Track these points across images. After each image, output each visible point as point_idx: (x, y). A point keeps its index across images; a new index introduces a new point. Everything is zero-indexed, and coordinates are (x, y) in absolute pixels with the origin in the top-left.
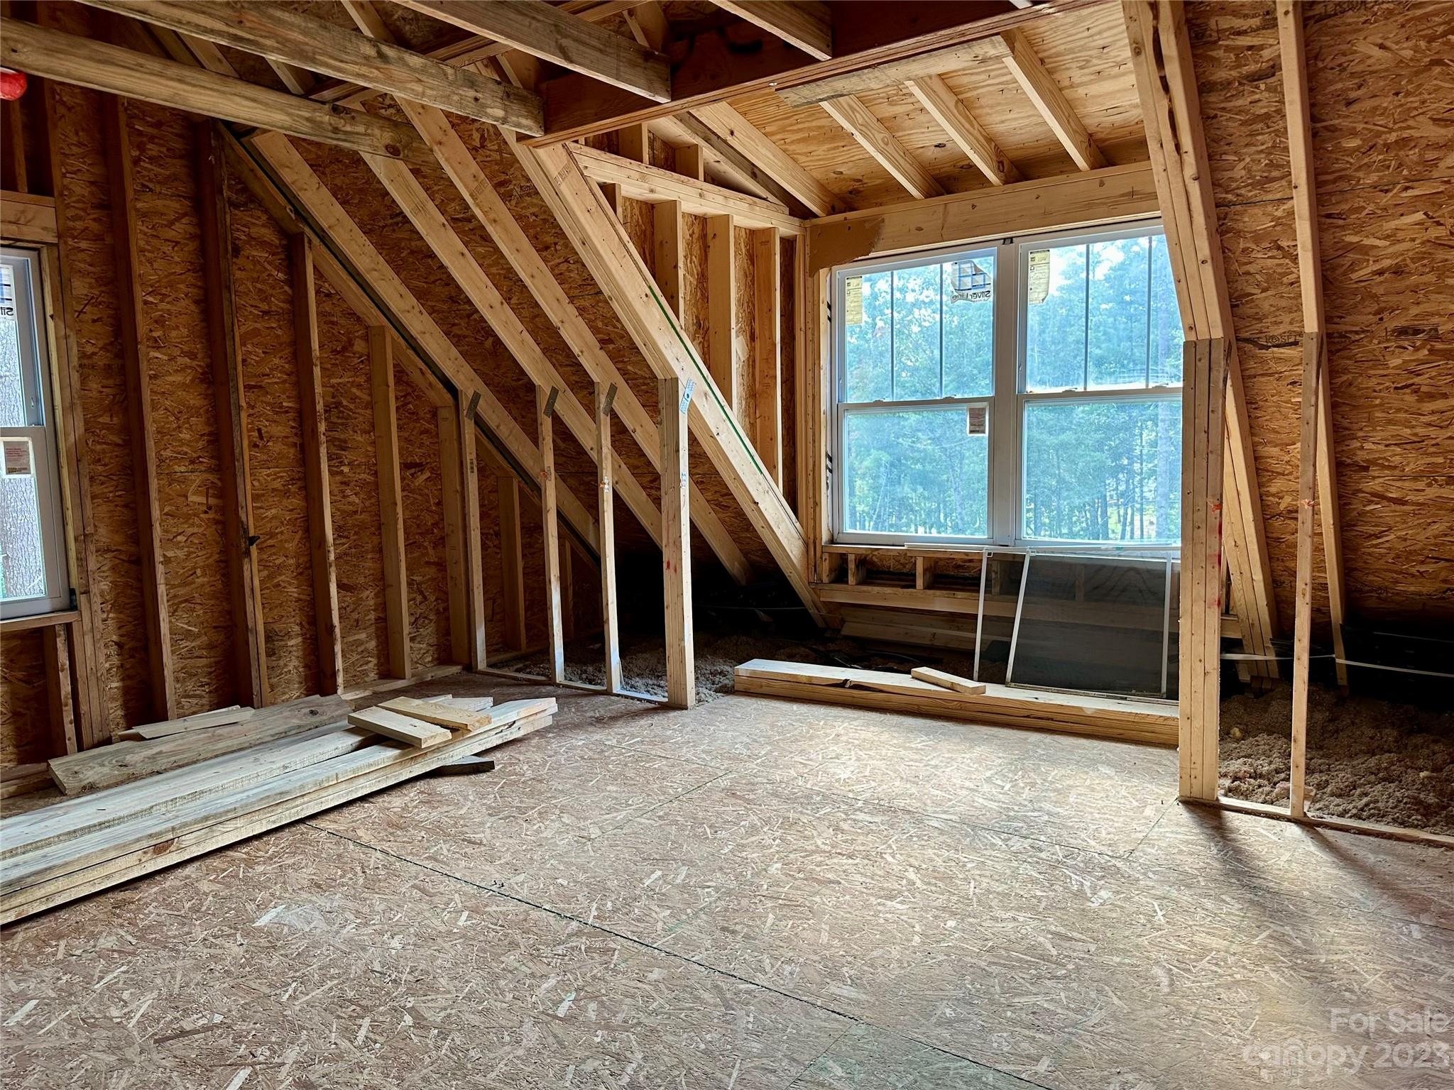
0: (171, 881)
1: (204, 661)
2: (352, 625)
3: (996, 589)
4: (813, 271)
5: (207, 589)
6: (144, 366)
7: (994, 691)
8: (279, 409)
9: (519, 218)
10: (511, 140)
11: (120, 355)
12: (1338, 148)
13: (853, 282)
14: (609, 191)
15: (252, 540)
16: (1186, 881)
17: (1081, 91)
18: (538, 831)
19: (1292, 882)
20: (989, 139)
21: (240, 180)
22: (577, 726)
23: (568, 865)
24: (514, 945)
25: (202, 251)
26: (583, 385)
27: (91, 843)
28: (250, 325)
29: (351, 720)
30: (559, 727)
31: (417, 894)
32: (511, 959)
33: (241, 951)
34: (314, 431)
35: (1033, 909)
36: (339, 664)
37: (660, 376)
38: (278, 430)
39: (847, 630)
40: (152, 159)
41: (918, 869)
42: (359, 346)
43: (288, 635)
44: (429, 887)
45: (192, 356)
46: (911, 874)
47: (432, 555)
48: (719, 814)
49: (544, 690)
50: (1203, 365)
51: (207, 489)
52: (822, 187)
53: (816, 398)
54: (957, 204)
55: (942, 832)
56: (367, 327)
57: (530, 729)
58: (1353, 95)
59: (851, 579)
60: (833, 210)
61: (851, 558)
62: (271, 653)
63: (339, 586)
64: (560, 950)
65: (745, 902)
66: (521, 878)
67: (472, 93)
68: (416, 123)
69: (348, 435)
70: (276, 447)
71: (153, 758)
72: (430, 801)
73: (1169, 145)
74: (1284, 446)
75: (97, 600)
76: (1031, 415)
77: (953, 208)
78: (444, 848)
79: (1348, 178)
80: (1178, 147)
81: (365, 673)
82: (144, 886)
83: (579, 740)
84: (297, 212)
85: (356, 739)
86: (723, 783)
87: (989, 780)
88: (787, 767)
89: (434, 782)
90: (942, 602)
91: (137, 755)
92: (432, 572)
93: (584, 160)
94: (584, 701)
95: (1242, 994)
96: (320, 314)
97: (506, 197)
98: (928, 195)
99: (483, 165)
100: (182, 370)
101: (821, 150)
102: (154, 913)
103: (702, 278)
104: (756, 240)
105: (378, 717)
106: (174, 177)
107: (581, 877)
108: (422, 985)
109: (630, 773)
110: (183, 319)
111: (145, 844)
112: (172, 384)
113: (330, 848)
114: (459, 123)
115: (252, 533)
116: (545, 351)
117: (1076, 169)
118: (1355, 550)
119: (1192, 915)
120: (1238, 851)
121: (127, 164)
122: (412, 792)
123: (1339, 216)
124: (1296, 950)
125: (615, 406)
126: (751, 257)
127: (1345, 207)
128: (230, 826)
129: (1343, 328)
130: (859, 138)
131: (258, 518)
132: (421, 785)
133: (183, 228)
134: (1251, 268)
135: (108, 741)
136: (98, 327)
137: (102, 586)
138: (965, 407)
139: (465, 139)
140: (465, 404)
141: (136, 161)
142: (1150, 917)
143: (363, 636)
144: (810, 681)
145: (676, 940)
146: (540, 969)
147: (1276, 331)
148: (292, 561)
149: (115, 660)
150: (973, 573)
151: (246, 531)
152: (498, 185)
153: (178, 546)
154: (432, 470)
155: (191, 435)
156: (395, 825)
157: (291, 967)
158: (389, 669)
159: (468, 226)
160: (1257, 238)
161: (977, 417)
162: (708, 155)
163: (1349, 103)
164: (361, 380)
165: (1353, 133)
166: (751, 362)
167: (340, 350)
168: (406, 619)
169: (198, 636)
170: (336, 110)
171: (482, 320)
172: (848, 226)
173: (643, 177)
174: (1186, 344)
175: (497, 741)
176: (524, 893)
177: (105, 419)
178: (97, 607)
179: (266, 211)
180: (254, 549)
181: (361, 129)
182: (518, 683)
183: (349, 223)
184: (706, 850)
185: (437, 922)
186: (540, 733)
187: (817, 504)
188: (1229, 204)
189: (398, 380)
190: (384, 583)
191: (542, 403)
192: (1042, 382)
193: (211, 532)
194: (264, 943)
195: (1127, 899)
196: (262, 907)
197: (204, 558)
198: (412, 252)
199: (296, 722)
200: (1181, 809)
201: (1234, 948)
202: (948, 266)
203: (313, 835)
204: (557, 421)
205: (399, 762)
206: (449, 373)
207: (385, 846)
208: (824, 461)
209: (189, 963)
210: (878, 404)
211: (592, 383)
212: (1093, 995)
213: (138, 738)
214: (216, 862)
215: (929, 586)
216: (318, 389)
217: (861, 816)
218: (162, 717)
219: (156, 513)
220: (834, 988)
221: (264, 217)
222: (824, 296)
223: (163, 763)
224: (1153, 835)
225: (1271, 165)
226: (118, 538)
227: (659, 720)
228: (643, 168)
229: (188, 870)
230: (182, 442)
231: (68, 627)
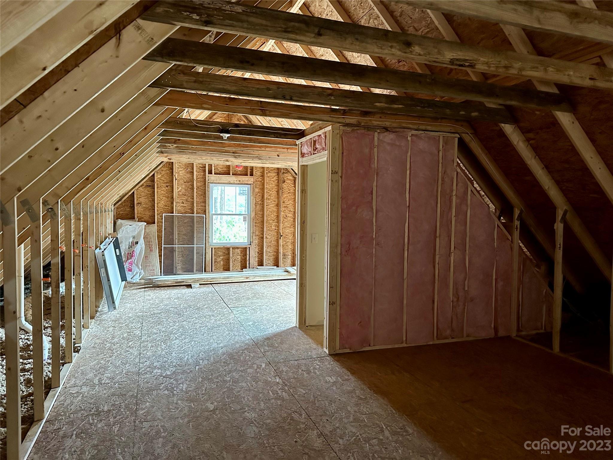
5: (274, 244)
8: (290, 211)
11: (262, 202)
25: (278, 182)
38: (290, 215)
43: (288, 255)
45: (275, 201)
51: (275, 226)
62: (284, 258)
70: (289, 219)
75: (255, 244)
100: (273, 204)
110: (274, 195)
112: (270, 207)
115: (282, 235)
131: (283, 232)
136: (260, 197)
137: (256, 241)
148: (290, 241)
149: (257, 255)
151: (280, 234)
153: (270, 236)
155: (273, 216)
179: (291, 173)
180: (282, 238)
193: (275, 234)
197: (273, 238)
218: (263, 266)
219: (265, 229)
221: (290, 175)
226: (259, 233)
230: (272, 217)
231: (249, 247)
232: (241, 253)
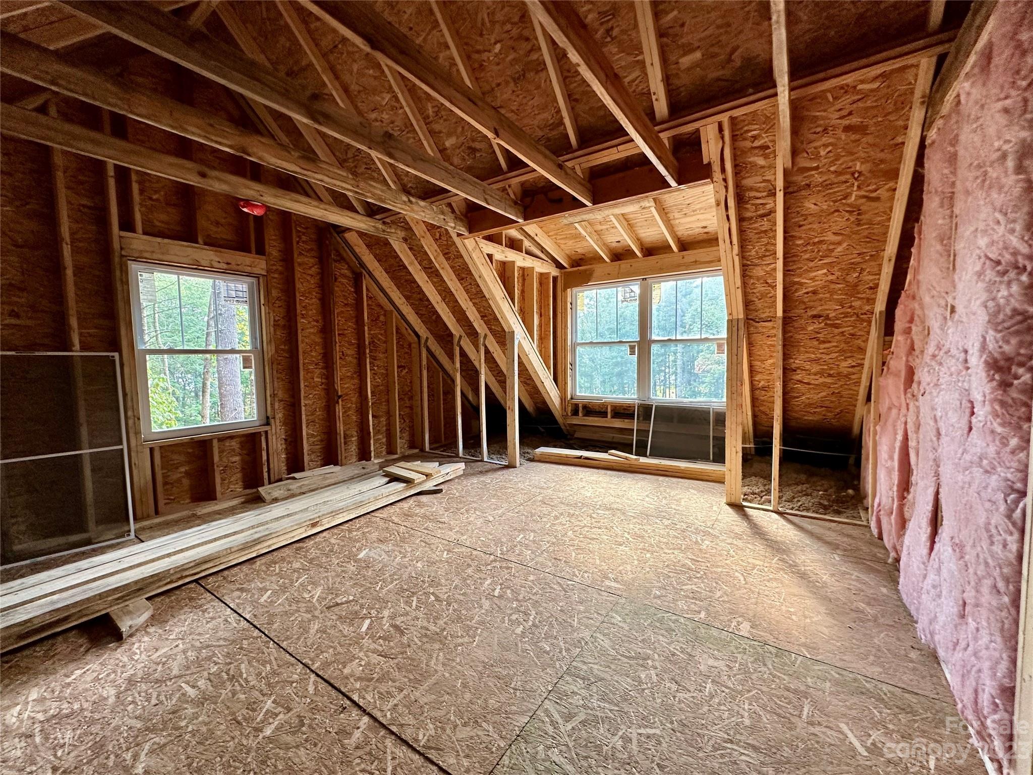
0: (318, 539)
1: (318, 447)
2: (377, 432)
3: (641, 418)
4: (565, 289)
5: (321, 417)
6: (299, 325)
7: (643, 460)
8: (350, 344)
9: (452, 267)
10: (454, 236)
11: (289, 320)
12: (794, 244)
13: (581, 294)
14: (490, 256)
15: (340, 397)
16: (738, 537)
17: (677, 221)
18: (467, 518)
19: (781, 536)
20: (638, 239)
21: (337, 251)
22: (473, 474)
23: (484, 532)
24: (469, 566)
25: (322, 279)
26: (472, 334)
27: (286, 523)
28: (341, 309)
29: (384, 471)
30: (465, 475)
31: (424, 544)
32: (470, 571)
33: (354, 569)
34: (365, 353)
35: (680, 549)
36: (372, 449)
37: (507, 330)
38: (350, 352)
39: (577, 435)
40: (303, 242)
41: (629, 533)
42: (382, 318)
43: (352, 436)
44: (427, 541)
45: (317, 321)
46: (626, 535)
47: (408, 403)
48: (541, 511)
49: (455, 459)
50: (735, 329)
51: (322, 376)
52: (569, 257)
53: (566, 340)
54: (624, 265)
55: (634, 518)
56: (386, 311)
57: (455, 476)
58: (802, 223)
59: (580, 414)
60: (573, 266)
61: (580, 405)
62: (345, 443)
63: (373, 416)
64: (489, 567)
65: (561, 547)
66: (465, 537)
67: (442, 217)
68: (414, 228)
69: (377, 354)
70: (349, 359)
71: (300, 487)
72: (420, 505)
73: (728, 241)
74: (762, 361)
75: (278, 421)
76: (655, 348)
77: (623, 266)
78: (430, 525)
79: (797, 256)
80: (731, 242)
81: (381, 452)
82: (307, 541)
83: (475, 480)
84: (360, 264)
85: (387, 479)
86: (539, 498)
87: (647, 496)
88: (563, 491)
89: (420, 497)
90: (618, 424)
91: (294, 486)
92: (407, 410)
93: (481, 245)
94: (472, 464)
95: (775, 584)
96: (368, 305)
97: (448, 259)
98: (612, 261)
99: (439, 246)
100: (313, 327)
101: (570, 243)
102: (313, 553)
103: (523, 292)
104: (543, 277)
105: (394, 470)
106: (312, 250)
107: (490, 537)
108: (434, 583)
109: (500, 494)
110: (314, 306)
111: (308, 523)
112: (310, 333)
113: (381, 524)
114: (431, 228)
115: (340, 394)
116: (457, 321)
117: (673, 251)
118: (788, 403)
119: (745, 551)
120: (755, 524)
121: (295, 244)
122: (411, 501)
123: (792, 271)
124: (791, 565)
125: (487, 343)
126: (541, 284)
127: (795, 267)
128: (341, 515)
129: (790, 315)
130: (588, 238)
131: (342, 388)
132: (414, 498)
133: (314, 270)
134: (755, 291)
135: (280, 480)
136: (281, 310)
137: (279, 416)
138: (627, 345)
139: (433, 236)
140: (423, 341)
141: (298, 243)
142: (728, 551)
143: (380, 437)
144: (567, 456)
145: (537, 563)
146: (483, 576)
147: (763, 316)
148: (354, 405)
149: (284, 446)
150: (631, 412)
151: (337, 393)
152: (444, 254)
153: (309, 399)
154: (409, 369)
155: (316, 354)
156: (407, 515)
157: (377, 575)
158: (391, 450)
159: (430, 271)
160: (758, 279)
161: (632, 349)
162: (527, 244)
163: (800, 226)
164: (383, 332)
165: (800, 238)
166: (540, 326)
167: (374, 320)
168: (398, 430)
169: (316, 436)
170: (384, 223)
171: (433, 307)
172: (580, 272)
173: (503, 252)
174: (728, 321)
175: (442, 480)
176: (468, 544)
177: (283, 347)
178: (278, 424)
179: (347, 263)
180: (340, 401)
181: (393, 231)
182: (443, 457)
183: (381, 269)
184: (539, 526)
185: (434, 556)
186: (458, 477)
187: (566, 383)
188: (748, 265)
189: (397, 332)
190: (389, 415)
191: (456, 340)
192: (658, 335)
193: (323, 393)
194: (363, 565)
195: (717, 544)
196: (360, 550)
197: (320, 404)
198: (406, 281)
199: (356, 472)
200: (727, 507)
201: (766, 564)
202: (619, 289)
203: (374, 519)
204: (461, 348)
205: (406, 489)
206: (417, 329)
207: (405, 524)
208: (569, 366)
209: (333, 574)
210: (591, 343)
211: (477, 333)
212: (714, 585)
213: (294, 478)
214: (335, 531)
215: (613, 417)
216: (367, 335)
217: (600, 512)
218: (303, 470)
219: (302, 385)
220: (607, 583)
221: (346, 266)
222: (569, 300)
223: (304, 489)
224: (720, 517)
225: (766, 250)
226: (286, 396)
227: (505, 472)
228: (503, 248)
229: (324, 534)
230: (312, 356)
231: (266, 432)
232: (242, 448)
